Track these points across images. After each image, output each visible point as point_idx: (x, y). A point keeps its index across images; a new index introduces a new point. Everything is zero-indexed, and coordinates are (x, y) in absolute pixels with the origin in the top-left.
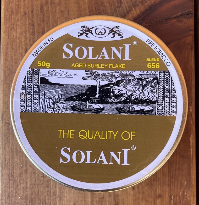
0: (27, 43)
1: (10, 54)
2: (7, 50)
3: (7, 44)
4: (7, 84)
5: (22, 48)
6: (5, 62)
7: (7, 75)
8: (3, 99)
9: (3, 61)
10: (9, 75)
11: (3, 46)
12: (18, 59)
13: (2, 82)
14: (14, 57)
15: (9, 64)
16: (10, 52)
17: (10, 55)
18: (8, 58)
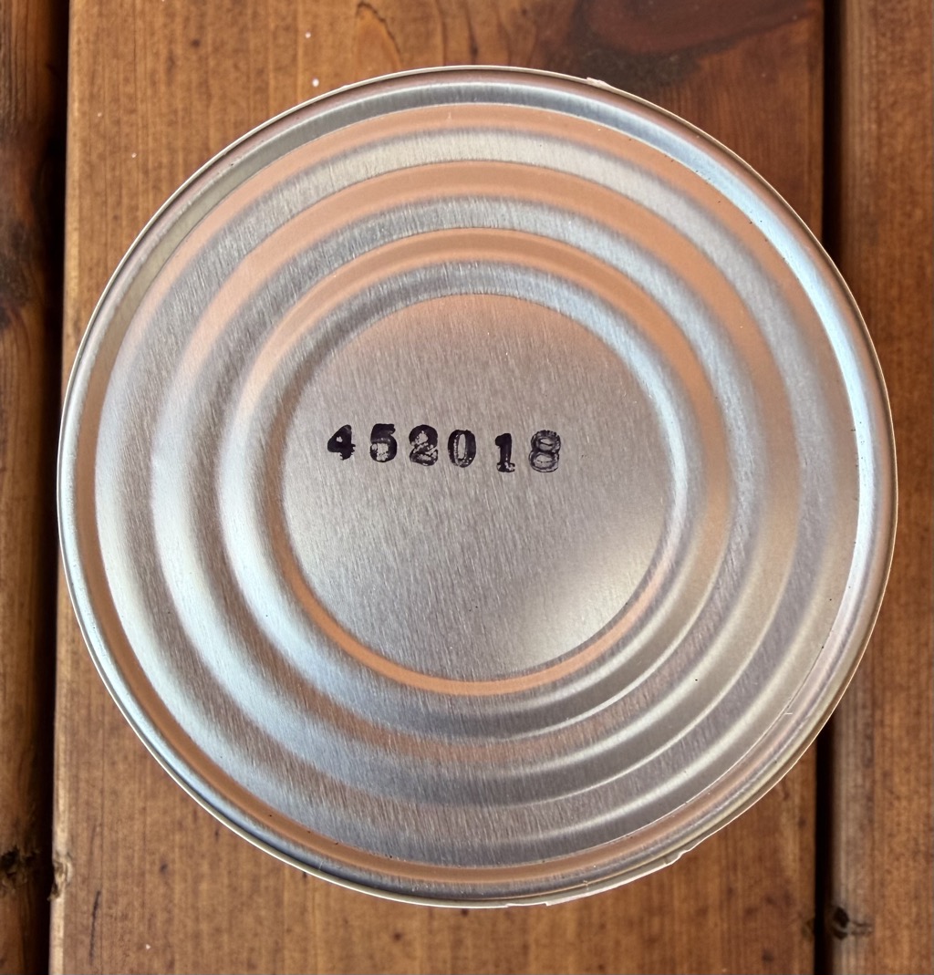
0: (173, 33)
1: (107, 75)
2: (95, 63)
3: (97, 35)
4: (97, 194)
5: (157, 55)
6: (86, 108)
7: (94, 157)
8: (80, 252)
9: (81, 101)
10: (102, 157)
11: (79, 43)
12: (139, 95)
13: (76, 185)
14: (121, 86)
15: (103, 117)
16: (107, 70)
17: (107, 80)
18: (99, 91)
